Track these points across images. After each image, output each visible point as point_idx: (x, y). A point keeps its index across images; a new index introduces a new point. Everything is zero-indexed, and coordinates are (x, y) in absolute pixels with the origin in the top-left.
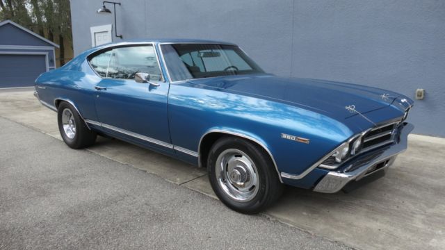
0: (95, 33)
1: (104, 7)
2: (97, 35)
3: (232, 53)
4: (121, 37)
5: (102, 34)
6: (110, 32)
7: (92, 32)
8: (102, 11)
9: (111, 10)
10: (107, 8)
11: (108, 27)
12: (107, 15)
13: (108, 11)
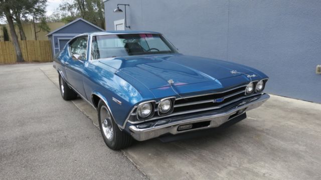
0: (116, 25)
1: (118, 8)
2: (118, 26)
3: (159, 39)
4: (129, 27)
5: (120, 26)
6: (124, 25)
7: (115, 24)
8: (116, 11)
9: (122, 10)
10: (120, 8)
11: (123, 21)
12: (120, 13)
13: (120, 10)
